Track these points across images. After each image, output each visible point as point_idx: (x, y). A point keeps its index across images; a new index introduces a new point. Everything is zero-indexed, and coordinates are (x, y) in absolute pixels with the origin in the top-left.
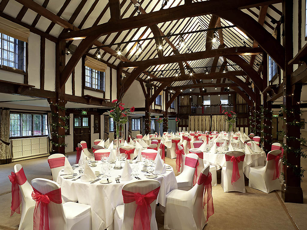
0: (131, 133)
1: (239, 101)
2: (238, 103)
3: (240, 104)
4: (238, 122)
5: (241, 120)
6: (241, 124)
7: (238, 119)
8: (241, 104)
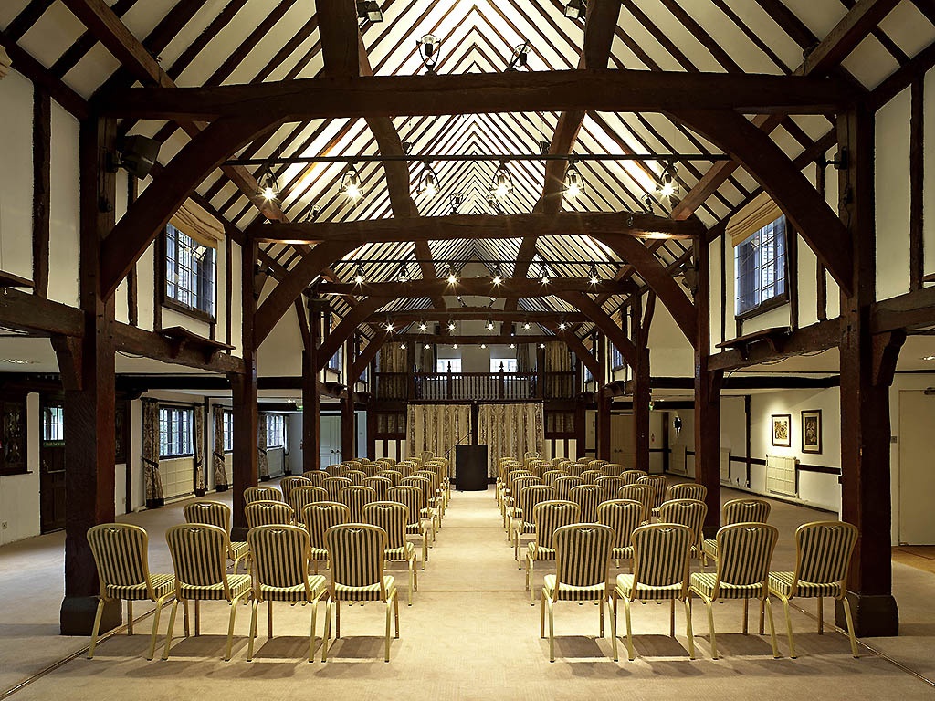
0: (223, 459)
1: (552, 364)
2: (550, 368)
3: (555, 373)
4: (550, 424)
5: (558, 418)
6: (558, 430)
7: (550, 418)
8: (558, 373)
